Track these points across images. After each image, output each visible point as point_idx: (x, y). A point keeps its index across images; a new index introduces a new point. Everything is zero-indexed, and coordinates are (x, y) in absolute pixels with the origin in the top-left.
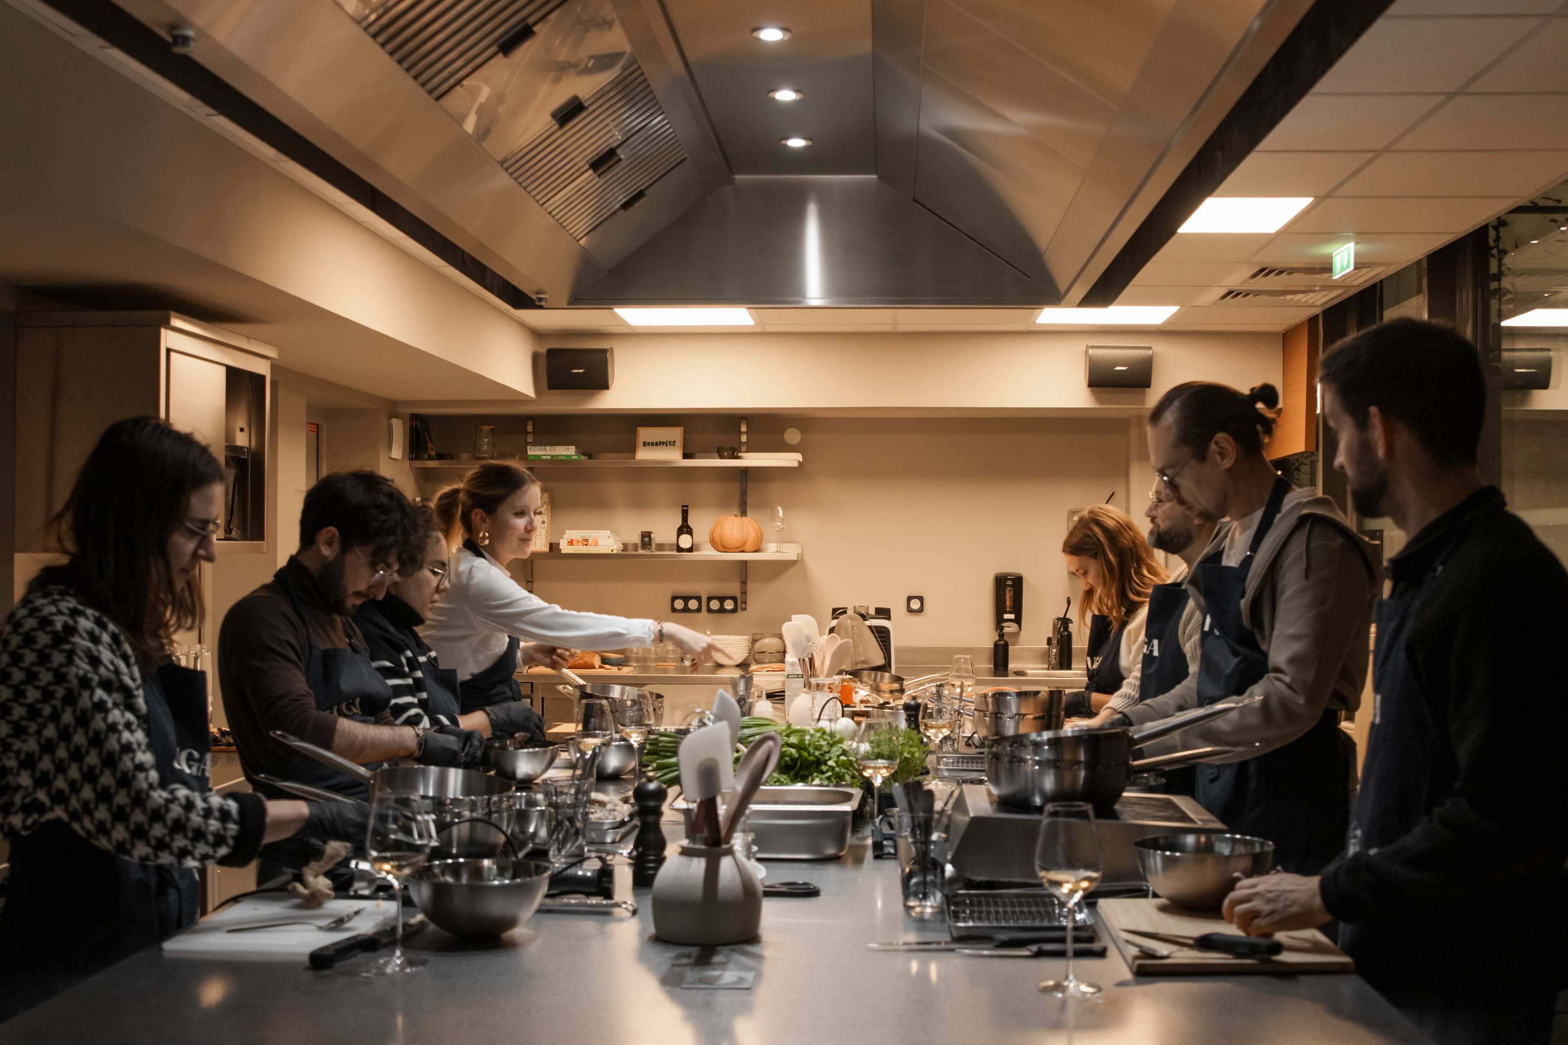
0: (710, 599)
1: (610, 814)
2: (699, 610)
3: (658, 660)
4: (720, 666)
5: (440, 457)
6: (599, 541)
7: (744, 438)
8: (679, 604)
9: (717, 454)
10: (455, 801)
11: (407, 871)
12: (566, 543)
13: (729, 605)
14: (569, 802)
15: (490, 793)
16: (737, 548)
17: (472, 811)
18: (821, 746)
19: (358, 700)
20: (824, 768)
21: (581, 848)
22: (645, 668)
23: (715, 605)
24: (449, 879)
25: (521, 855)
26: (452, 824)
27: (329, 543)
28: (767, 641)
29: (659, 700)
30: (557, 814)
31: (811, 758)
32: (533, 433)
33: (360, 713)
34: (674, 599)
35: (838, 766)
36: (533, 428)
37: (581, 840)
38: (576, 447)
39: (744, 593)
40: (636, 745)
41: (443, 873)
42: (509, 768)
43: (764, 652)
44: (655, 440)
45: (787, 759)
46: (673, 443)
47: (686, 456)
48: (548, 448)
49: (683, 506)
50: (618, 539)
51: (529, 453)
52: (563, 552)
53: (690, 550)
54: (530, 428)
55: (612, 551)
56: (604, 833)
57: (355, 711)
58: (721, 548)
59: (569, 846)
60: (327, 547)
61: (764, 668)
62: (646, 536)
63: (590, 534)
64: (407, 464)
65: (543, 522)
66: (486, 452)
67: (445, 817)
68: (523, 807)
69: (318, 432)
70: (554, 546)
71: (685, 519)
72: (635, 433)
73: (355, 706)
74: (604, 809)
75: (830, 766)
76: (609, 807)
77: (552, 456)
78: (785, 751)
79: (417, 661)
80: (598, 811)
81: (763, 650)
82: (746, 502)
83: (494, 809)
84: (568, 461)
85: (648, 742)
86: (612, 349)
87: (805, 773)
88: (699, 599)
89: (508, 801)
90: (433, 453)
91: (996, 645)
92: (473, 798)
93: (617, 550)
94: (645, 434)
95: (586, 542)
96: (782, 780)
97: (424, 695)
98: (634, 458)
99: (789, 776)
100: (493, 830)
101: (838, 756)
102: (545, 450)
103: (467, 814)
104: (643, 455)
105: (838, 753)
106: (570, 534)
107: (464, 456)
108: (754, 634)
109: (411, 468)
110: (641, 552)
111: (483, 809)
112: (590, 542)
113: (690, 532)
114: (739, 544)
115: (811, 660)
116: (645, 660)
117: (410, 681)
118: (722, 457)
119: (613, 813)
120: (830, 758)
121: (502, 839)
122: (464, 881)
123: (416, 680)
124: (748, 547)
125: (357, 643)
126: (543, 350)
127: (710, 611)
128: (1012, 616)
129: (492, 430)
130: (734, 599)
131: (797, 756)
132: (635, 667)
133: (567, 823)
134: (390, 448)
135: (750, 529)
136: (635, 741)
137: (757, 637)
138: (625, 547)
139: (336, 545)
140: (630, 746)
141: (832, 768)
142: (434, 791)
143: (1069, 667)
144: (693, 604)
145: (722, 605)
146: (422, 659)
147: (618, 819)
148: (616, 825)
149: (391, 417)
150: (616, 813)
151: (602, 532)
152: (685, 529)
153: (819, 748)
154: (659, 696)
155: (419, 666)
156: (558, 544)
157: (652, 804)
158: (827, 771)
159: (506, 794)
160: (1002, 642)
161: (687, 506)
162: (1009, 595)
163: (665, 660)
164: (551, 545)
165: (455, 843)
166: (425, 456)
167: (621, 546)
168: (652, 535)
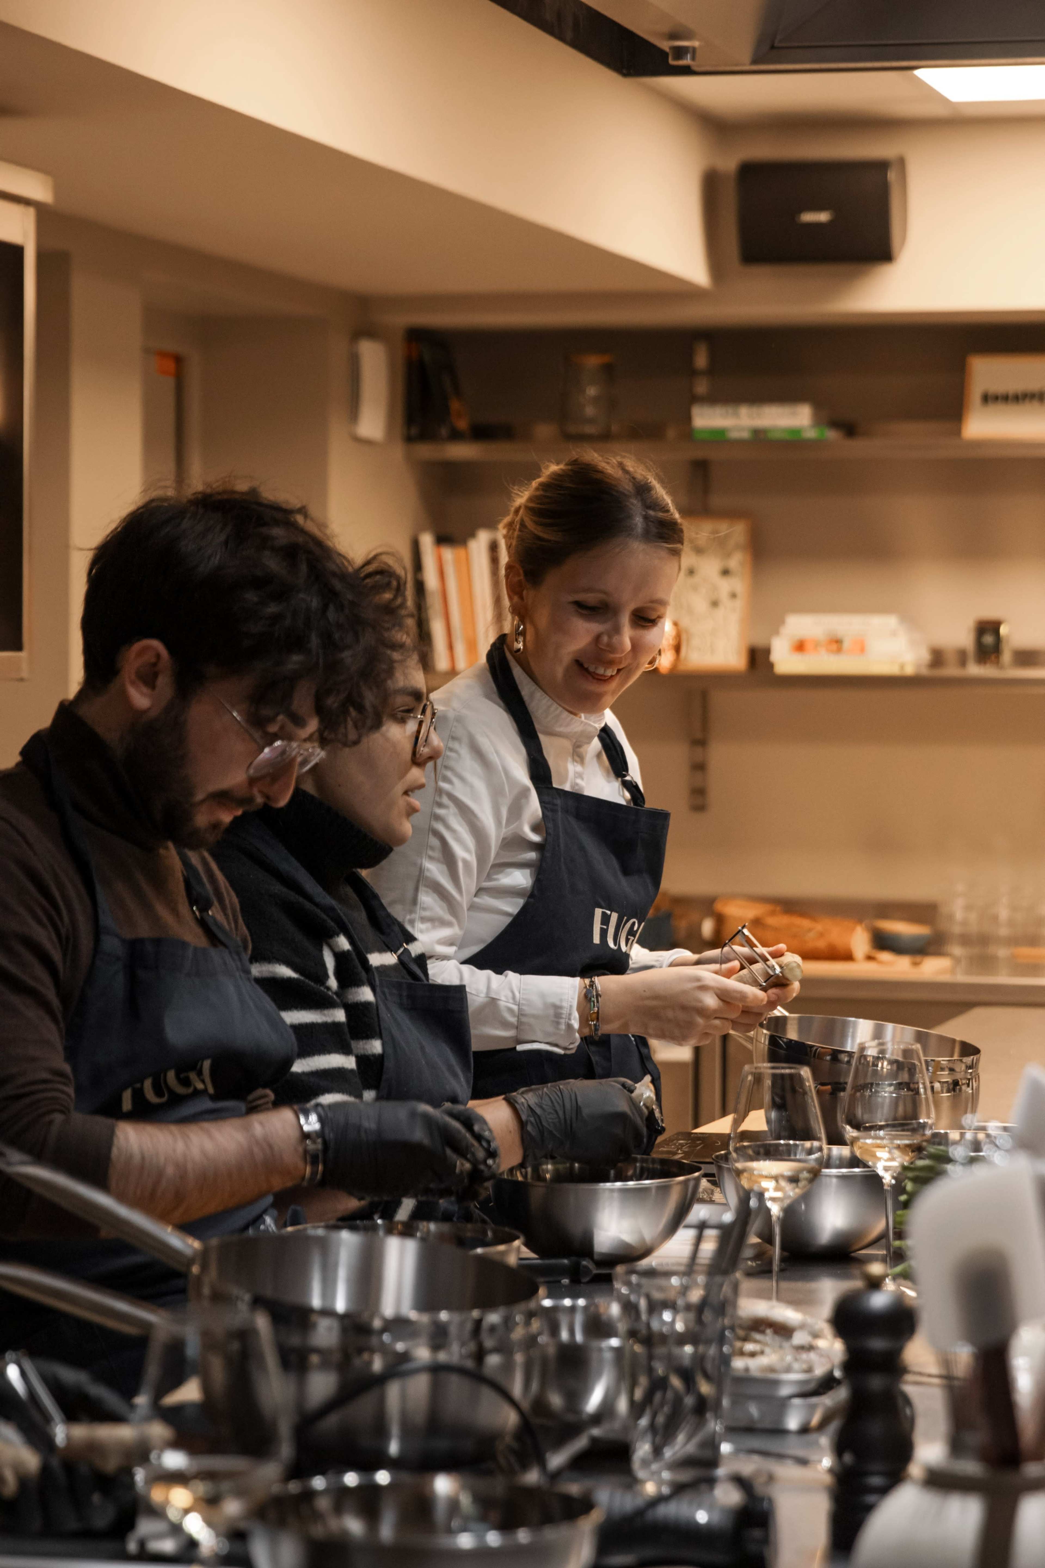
1: (796, 1360)
3: (1013, 941)
5: (480, 433)
6: (869, 643)
10: (399, 1325)
11: (232, 1508)
12: (788, 649)
14: (680, 1327)
15: (487, 1303)
17: (436, 1347)
19: (207, 1064)
21: (712, 1445)
22: (985, 962)
24: (354, 1526)
25: (557, 1460)
26: (381, 1380)
27: (148, 678)
29: (968, 1060)
30: (651, 1357)
32: (712, 371)
33: (211, 1090)
36: (711, 361)
37: (715, 1426)
38: (815, 408)
40: (888, 1179)
41: (338, 1509)
42: (576, 1230)
44: (1014, 388)
48: (745, 410)
50: (918, 637)
51: (697, 425)
52: (779, 669)
54: (701, 360)
55: (904, 668)
56: (783, 1404)
57: (200, 1086)
59: (681, 1438)
60: (145, 690)
62: (988, 631)
63: (846, 625)
64: (398, 451)
65: (734, 596)
66: (591, 421)
67: (370, 1363)
68: (579, 1337)
69: (179, 377)
70: (758, 656)
72: (961, 370)
73: (200, 1073)
74: (786, 1345)
76: (799, 1338)
77: (756, 431)
79: (365, 962)
80: (767, 1350)
83: (489, 1343)
84: (793, 443)
85: (910, 1174)
86: (901, 162)
89: (527, 1323)
90: (462, 424)
92: (444, 1316)
93: (919, 665)
94: (988, 373)
95: (836, 644)
97: (376, 1046)
98: (958, 432)
100: (488, 1396)
102: (738, 414)
103: (423, 1354)
104: (983, 427)
107: (542, 430)
109: (408, 457)
110: (974, 670)
111: (463, 1344)
112: (846, 645)
116: (987, 940)
117: (340, 1015)
119: (804, 1356)
121: (511, 1418)
122: (387, 1531)
123: (355, 1010)
125: (220, 918)
126: (729, 164)
129: (608, 368)
132: (957, 960)
133: (676, 1382)
134: (353, 411)
136: (886, 1169)
138: (938, 657)
139: (164, 681)
140: (873, 1181)
142: (350, 1298)
146: (377, 959)
147: (819, 1371)
148: (812, 1386)
149: (357, 336)
150: (812, 1356)
151: (876, 620)
154: (969, 1050)
155: (370, 976)
156: (767, 651)
157: (877, 1344)
159: (522, 1306)
164: (751, 654)
165: (395, 1430)
166: (444, 431)
167: (925, 656)
168: (1003, 630)
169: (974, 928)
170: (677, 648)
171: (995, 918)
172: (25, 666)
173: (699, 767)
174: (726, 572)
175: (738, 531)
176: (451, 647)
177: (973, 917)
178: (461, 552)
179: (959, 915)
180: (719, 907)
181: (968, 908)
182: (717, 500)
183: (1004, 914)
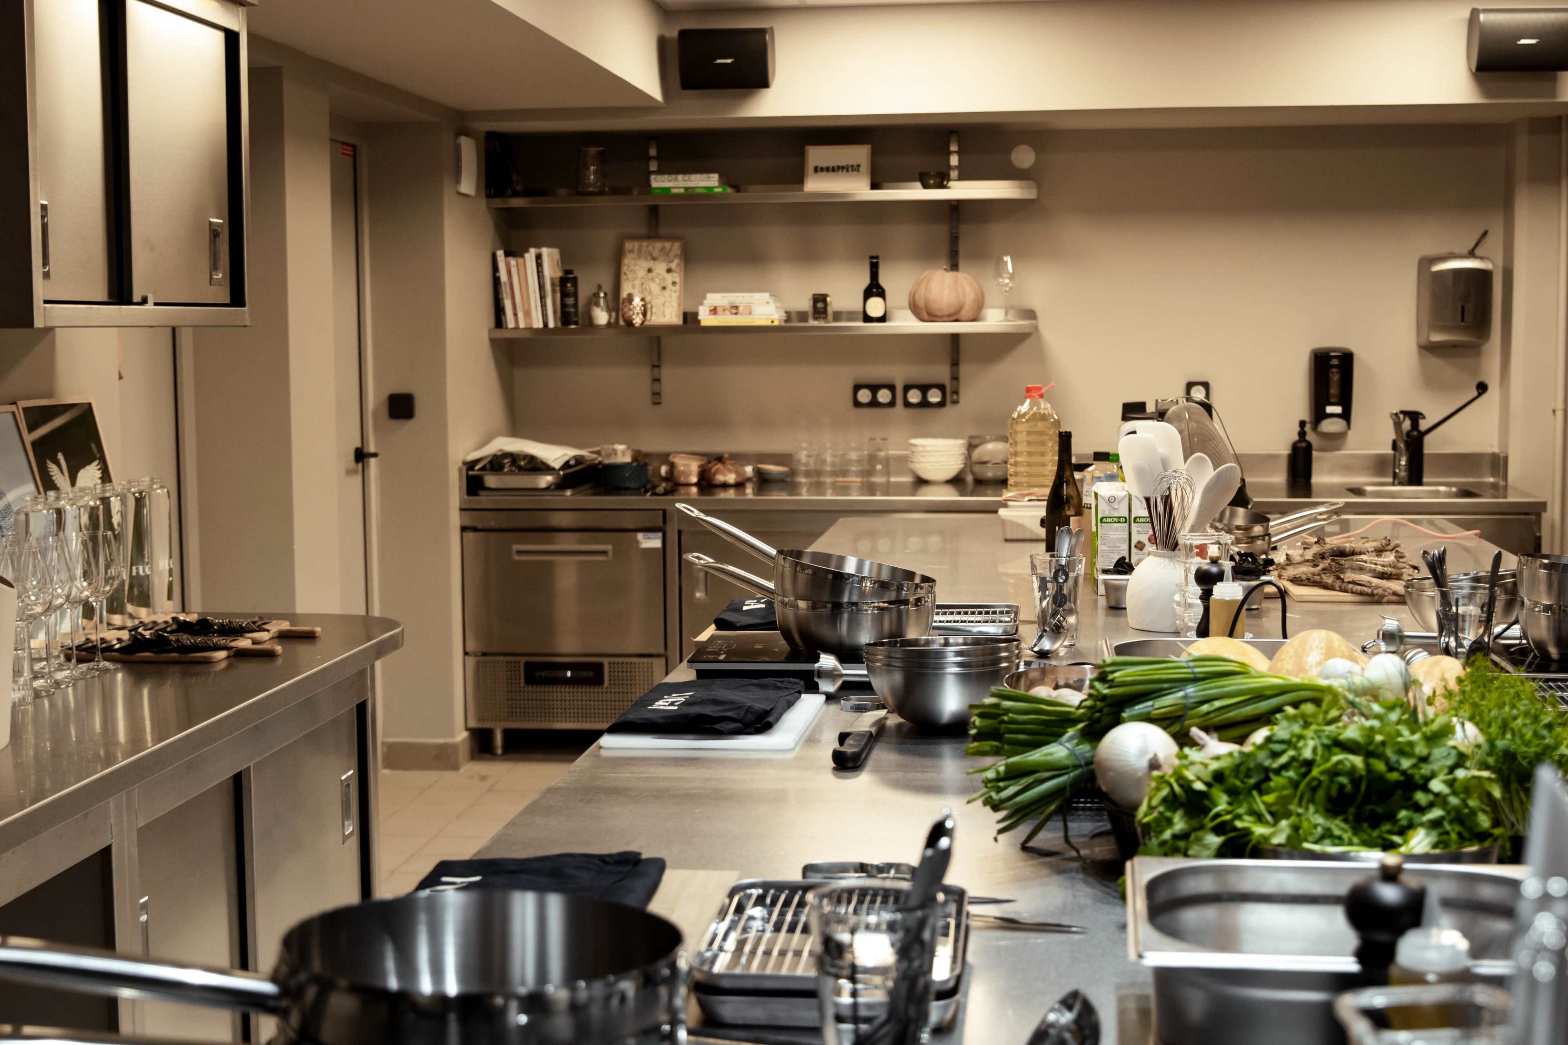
0: (907, 388)
2: (892, 404)
3: (834, 474)
4: (921, 482)
5: (527, 193)
6: (753, 308)
7: (954, 160)
8: (864, 396)
9: (919, 184)
12: (707, 312)
13: (934, 397)
16: (950, 315)
18: (1411, 744)
20: (1421, 797)
22: (819, 488)
23: (914, 397)
28: (990, 446)
31: (1394, 776)
32: (658, 158)
34: (857, 388)
35: (1454, 793)
36: (658, 152)
38: (721, 176)
39: (955, 378)
43: (985, 463)
44: (831, 164)
45: (1343, 780)
46: (854, 169)
47: (874, 186)
48: (680, 177)
49: (872, 258)
50: (779, 305)
51: (654, 184)
52: (703, 324)
53: (883, 319)
54: (653, 151)
55: (772, 322)
58: (926, 317)
61: (1024, 496)
62: (820, 300)
63: (740, 298)
64: (483, 203)
65: (674, 283)
66: (592, 185)
69: (354, 157)
70: (689, 317)
71: (874, 275)
72: (802, 156)
75: (1437, 795)
77: (686, 189)
78: (1340, 762)
81: (985, 459)
82: (957, 252)
84: (708, 195)
86: (772, 29)
87: (1379, 810)
88: (892, 388)
90: (519, 187)
91: (1295, 447)
93: (780, 320)
94: (816, 155)
95: (735, 309)
96: (1337, 832)
98: (802, 190)
99: (1346, 821)
101: (1452, 769)
102: (676, 180)
104: (815, 185)
105: (1450, 762)
106: (714, 299)
107: (562, 192)
108: (971, 437)
109: (488, 206)
110: (813, 323)
112: (741, 309)
113: (881, 294)
114: (952, 311)
115: (1167, 500)
116: (819, 473)
118: (926, 186)
120: (1433, 776)
124: (964, 313)
126: (673, 33)
127: (907, 404)
128: (1338, 409)
129: (601, 154)
130: (941, 388)
131: (1363, 773)
132: (804, 484)
134: (458, 181)
135: (968, 289)
137: (976, 441)
138: (789, 316)
141: (1439, 800)
143: (1419, 483)
144: (884, 396)
145: (924, 396)
149: (458, 134)
151: (757, 295)
152: (874, 290)
153: (1404, 751)
156: (696, 314)
158: (1431, 805)
160: (1304, 444)
161: (877, 257)
162: (1335, 377)
163: (845, 473)
164: (686, 316)
166: (510, 192)
167: (783, 316)
168: (828, 299)
169: (812, 466)
170: (644, 314)
171: (824, 462)
172: (247, 316)
173: (657, 380)
174: (669, 271)
175: (676, 247)
176: (515, 314)
177: (812, 461)
178: (520, 260)
179: (804, 459)
180: (671, 459)
181: (809, 456)
182: (662, 231)
183: (829, 459)
